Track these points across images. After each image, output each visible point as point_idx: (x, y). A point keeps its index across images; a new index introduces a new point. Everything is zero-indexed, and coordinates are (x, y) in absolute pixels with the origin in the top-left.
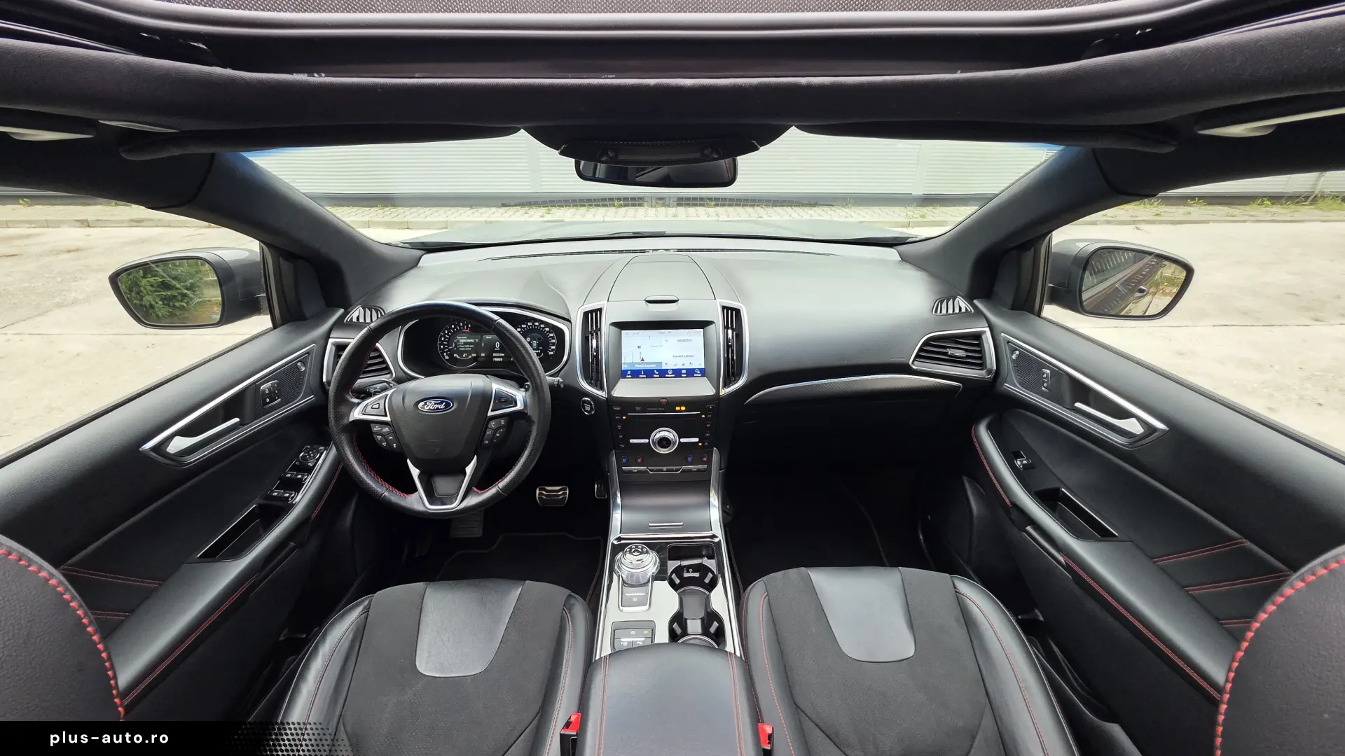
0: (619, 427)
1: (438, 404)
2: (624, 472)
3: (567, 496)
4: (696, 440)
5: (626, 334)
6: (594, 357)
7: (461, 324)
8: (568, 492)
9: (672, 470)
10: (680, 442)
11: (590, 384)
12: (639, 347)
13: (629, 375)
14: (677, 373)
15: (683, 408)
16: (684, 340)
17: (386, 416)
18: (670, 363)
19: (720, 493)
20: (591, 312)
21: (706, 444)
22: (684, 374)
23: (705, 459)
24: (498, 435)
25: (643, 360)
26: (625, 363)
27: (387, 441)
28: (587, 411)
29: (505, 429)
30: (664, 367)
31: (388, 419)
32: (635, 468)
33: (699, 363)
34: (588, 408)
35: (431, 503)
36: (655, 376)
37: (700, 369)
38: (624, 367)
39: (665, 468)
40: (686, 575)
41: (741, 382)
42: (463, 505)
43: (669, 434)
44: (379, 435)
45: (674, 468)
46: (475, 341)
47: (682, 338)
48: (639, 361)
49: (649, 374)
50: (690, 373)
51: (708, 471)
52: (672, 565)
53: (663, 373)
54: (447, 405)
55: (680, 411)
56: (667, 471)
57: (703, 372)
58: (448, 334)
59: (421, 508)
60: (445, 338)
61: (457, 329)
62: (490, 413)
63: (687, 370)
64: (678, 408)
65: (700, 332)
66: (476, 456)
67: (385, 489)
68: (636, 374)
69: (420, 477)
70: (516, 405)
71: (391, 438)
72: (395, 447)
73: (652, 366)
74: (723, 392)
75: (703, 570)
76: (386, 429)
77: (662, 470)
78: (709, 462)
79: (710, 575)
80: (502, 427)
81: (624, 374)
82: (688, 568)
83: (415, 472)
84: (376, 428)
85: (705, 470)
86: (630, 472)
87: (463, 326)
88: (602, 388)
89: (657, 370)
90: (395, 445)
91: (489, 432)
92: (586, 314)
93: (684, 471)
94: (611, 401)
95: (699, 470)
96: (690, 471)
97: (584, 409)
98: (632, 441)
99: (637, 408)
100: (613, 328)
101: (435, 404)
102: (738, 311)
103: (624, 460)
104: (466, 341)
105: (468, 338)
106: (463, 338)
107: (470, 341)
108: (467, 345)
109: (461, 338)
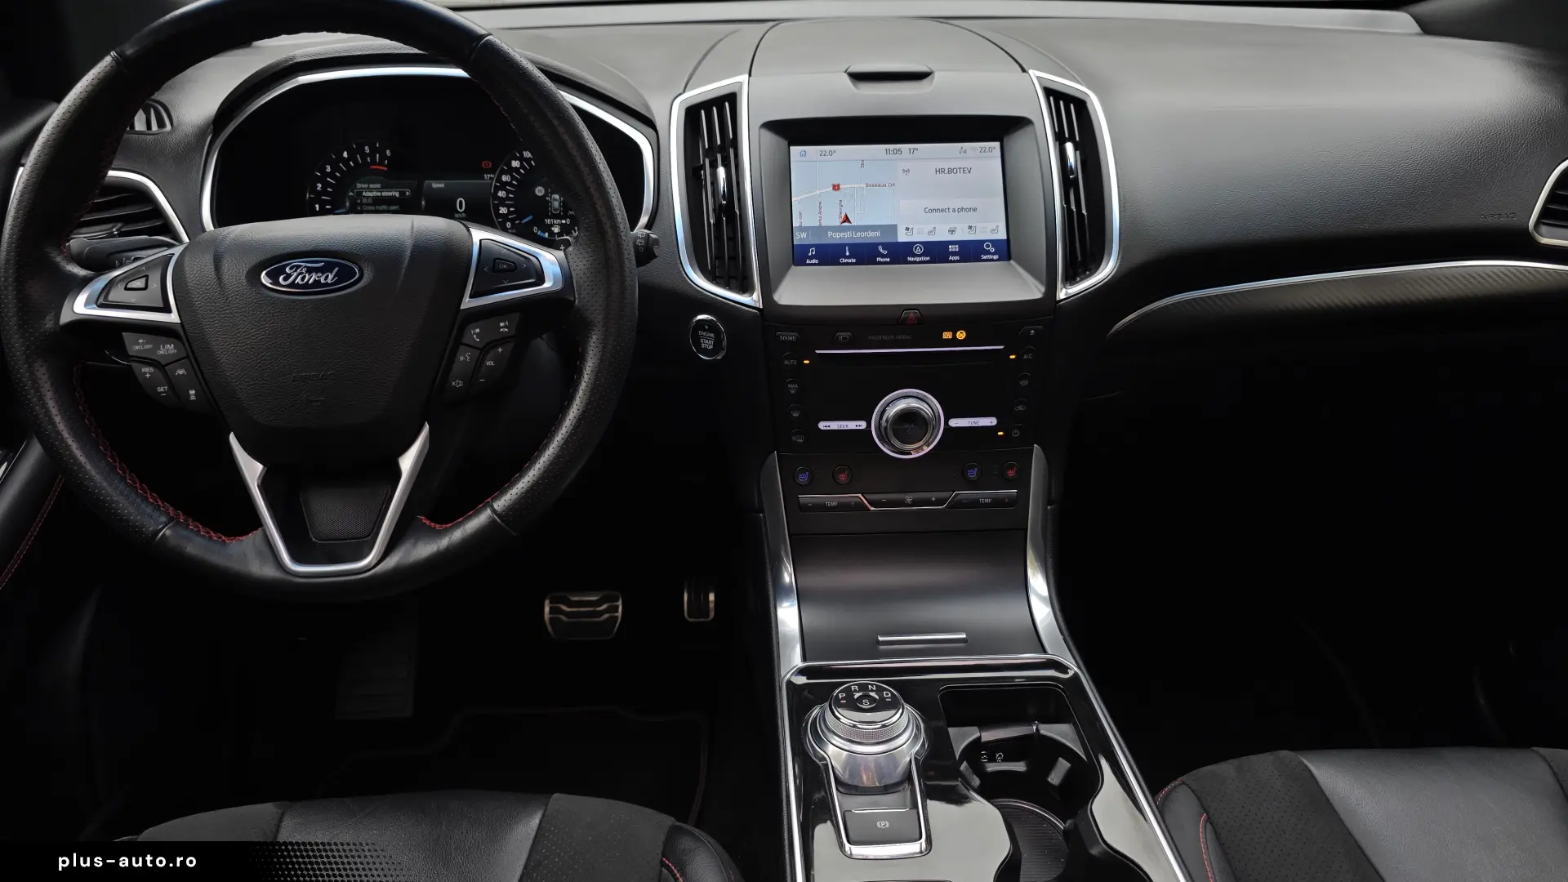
0: (793, 388)
1: (317, 270)
2: (804, 508)
3: (619, 614)
4: (990, 421)
5: (803, 155)
6: (719, 210)
7: (367, 150)
8: (620, 603)
9: (929, 502)
10: (948, 429)
11: (712, 278)
12: (836, 187)
13: (811, 258)
14: (937, 252)
15: (961, 335)
16: (951, 171)
17: (168, 310)
18: (916, 229)
19: (1050, 561)
20: (707, 105)
21: (1016, 433)
22: (954, 254)
23: (1011, 473)
24: (489, 363)
25: (847, 219)
26: (802, 229)
27: (169, 380)
28: (706, 352)
29: (510, 346)
30: (902, 237)
31: (173, 317)
32: (832, 499)
33: (993, 228)
34: (708, 343)
35: (296, 559)
36: (879, 259)
37: (994, 242)
38: (800, 238)
39: (909, 498)
40: (991, 767)
41: (1107, 270)
42: (392, 562)
43: (927, 404)
44: (149, 364)
45: (933, 496)
46: (402, 193)
47: (946, 165)
48: (837, 222)
49: (865, 254)
50: (971, 252)
51: (1021, 501)
52: (962, 738)
53: (900, 253)
54: (345, 274)
55: (954, 342)
56: (915, 503)
57: (1004, 251)
58: (331, 175)
59: (266, 571)
60: (326, 185)
61: (355, 162)
62: (468, 303)
63: (962, 244)
64: (947, 335)
65: (991, 149)
66: (427, 428)
67: (163, 519)
68: (829, 255)
69: (264, 486)
70: (541, 280)
71: (181, 372)
72: (193, 398)
73: (871, 234)
74: (1062, 294)
75: (1043, 752)
76: (168, 349)
77: (902, 503)
78: (1022, 483)
79: (1063, 765)
80: (503, 340)
81: (798, 256)
82: (994, 748)
83: (252, 470)
84: (138, 345)
85: (1011, 502)
86: (822, 507)
87: (372, 154)
88: (745, 287)
89: (885, 246)
90: (192, 392)
91: (464, 357)
92: (692, 114)
93: (956, 505)
94: (772, 316)
95: (997, 502)
96: (975, 503)
97: (698, 344)
98: (822, 425)
99: (842, 335)
100: (768, 137)
101: (310, 271)
102: (1081, 105)
103: (803, 478)
104: (379, 194)
105: (385, 187)
106: (371, 186)
107: (390, 194)
108: (380, 205)
109: (366, 186)
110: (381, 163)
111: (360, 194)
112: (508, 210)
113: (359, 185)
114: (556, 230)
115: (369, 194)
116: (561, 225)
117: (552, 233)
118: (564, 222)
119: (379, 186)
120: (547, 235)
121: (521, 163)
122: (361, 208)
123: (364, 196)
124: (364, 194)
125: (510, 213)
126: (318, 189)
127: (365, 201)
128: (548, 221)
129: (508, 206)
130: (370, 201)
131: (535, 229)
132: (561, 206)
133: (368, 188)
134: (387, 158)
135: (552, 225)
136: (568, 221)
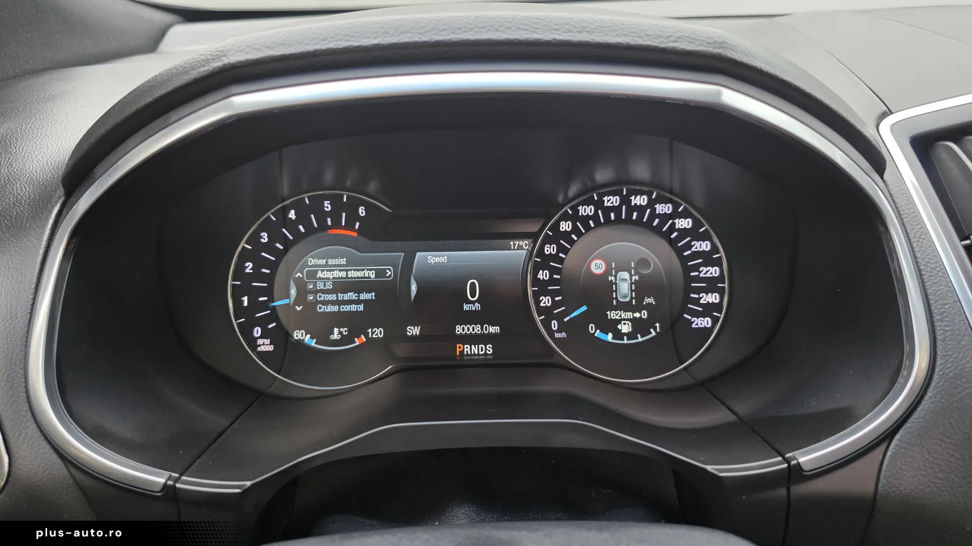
7: (326, 206)
58: (268, 247)
60: (259, 264)
104: (343, 274)
105: (352, 263)
106: (331, 262)
107: (359, 274)
108: (345, 292)
109: (322, 262)
110: (350, 226)
111: (312, 275)
112: (553, 300)
113: (312, 261)
114: (625, 328)
115: (329, 275)
116: (633, 321)
117: (618, 335)
118: (637, 315)
119: (343, 261)
120: (610, 337)
121: (574, 225)
122: (315, 297)
123: (320, 278)
124: (320, 274)
125: (555, 305)
126: (248, 271)
127: (320, 286)
128: (612, 315)
129: (553, 294)
130: (329, 286)
131: (592, 328)
132: (632, 291)
133: (327, 265)
134: (360, 219)
135: (619, 322)
136: (645, 314)
